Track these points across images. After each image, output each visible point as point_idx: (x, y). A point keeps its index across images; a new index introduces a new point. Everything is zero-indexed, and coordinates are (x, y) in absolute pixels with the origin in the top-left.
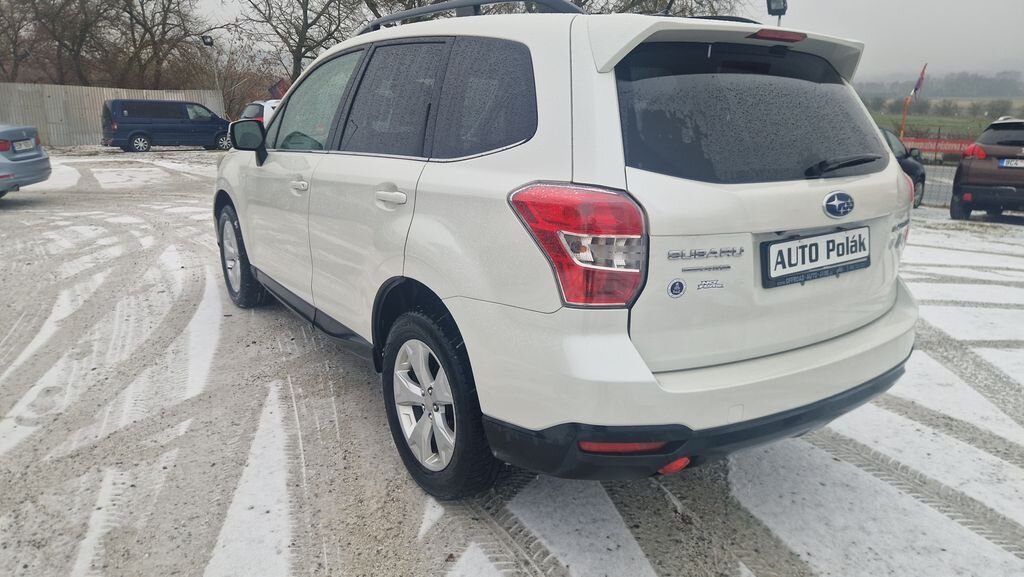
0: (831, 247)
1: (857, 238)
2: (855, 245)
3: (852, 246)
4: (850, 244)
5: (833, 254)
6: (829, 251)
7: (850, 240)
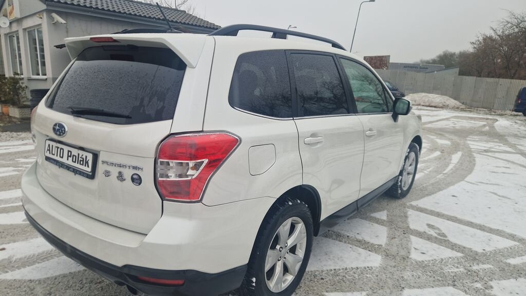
0: (69, 155)
1: (84, 157)
2: (83, 161)
3: (81, 161)
4: (80, 159)
5: (70, 159)
6: (68, 156)
7: (80, 156)
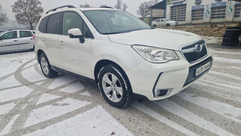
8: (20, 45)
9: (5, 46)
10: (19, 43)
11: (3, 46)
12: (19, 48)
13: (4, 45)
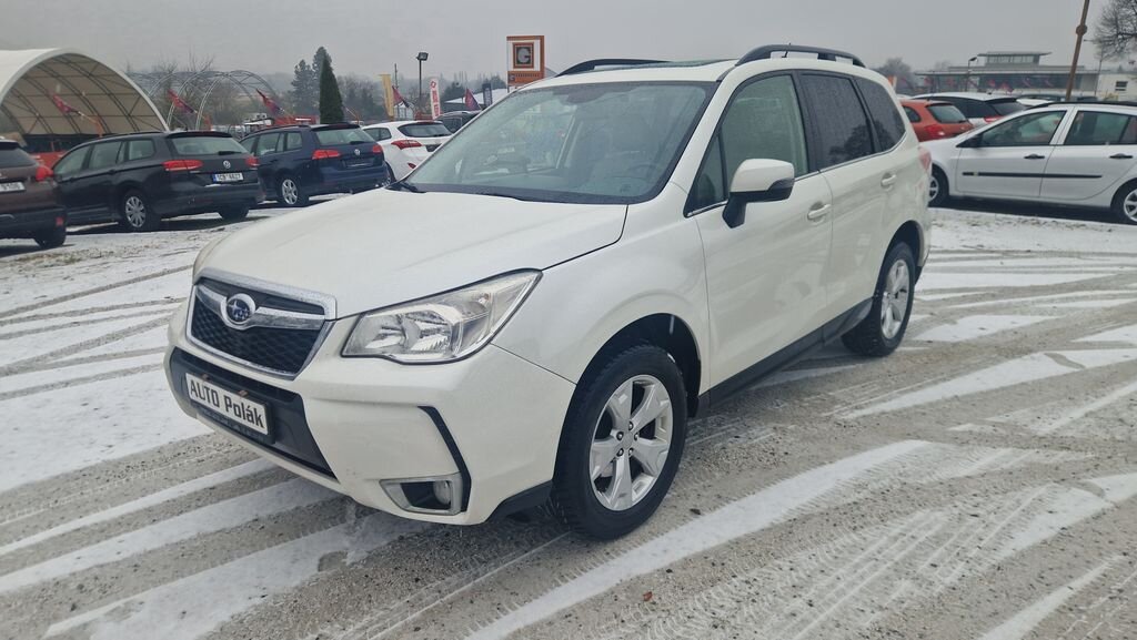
8: (1045, 179)
9: (981, 174)
10: (1046, 172)
11: (972, 174)
12: (1036, 194)
13: (976, 170)
